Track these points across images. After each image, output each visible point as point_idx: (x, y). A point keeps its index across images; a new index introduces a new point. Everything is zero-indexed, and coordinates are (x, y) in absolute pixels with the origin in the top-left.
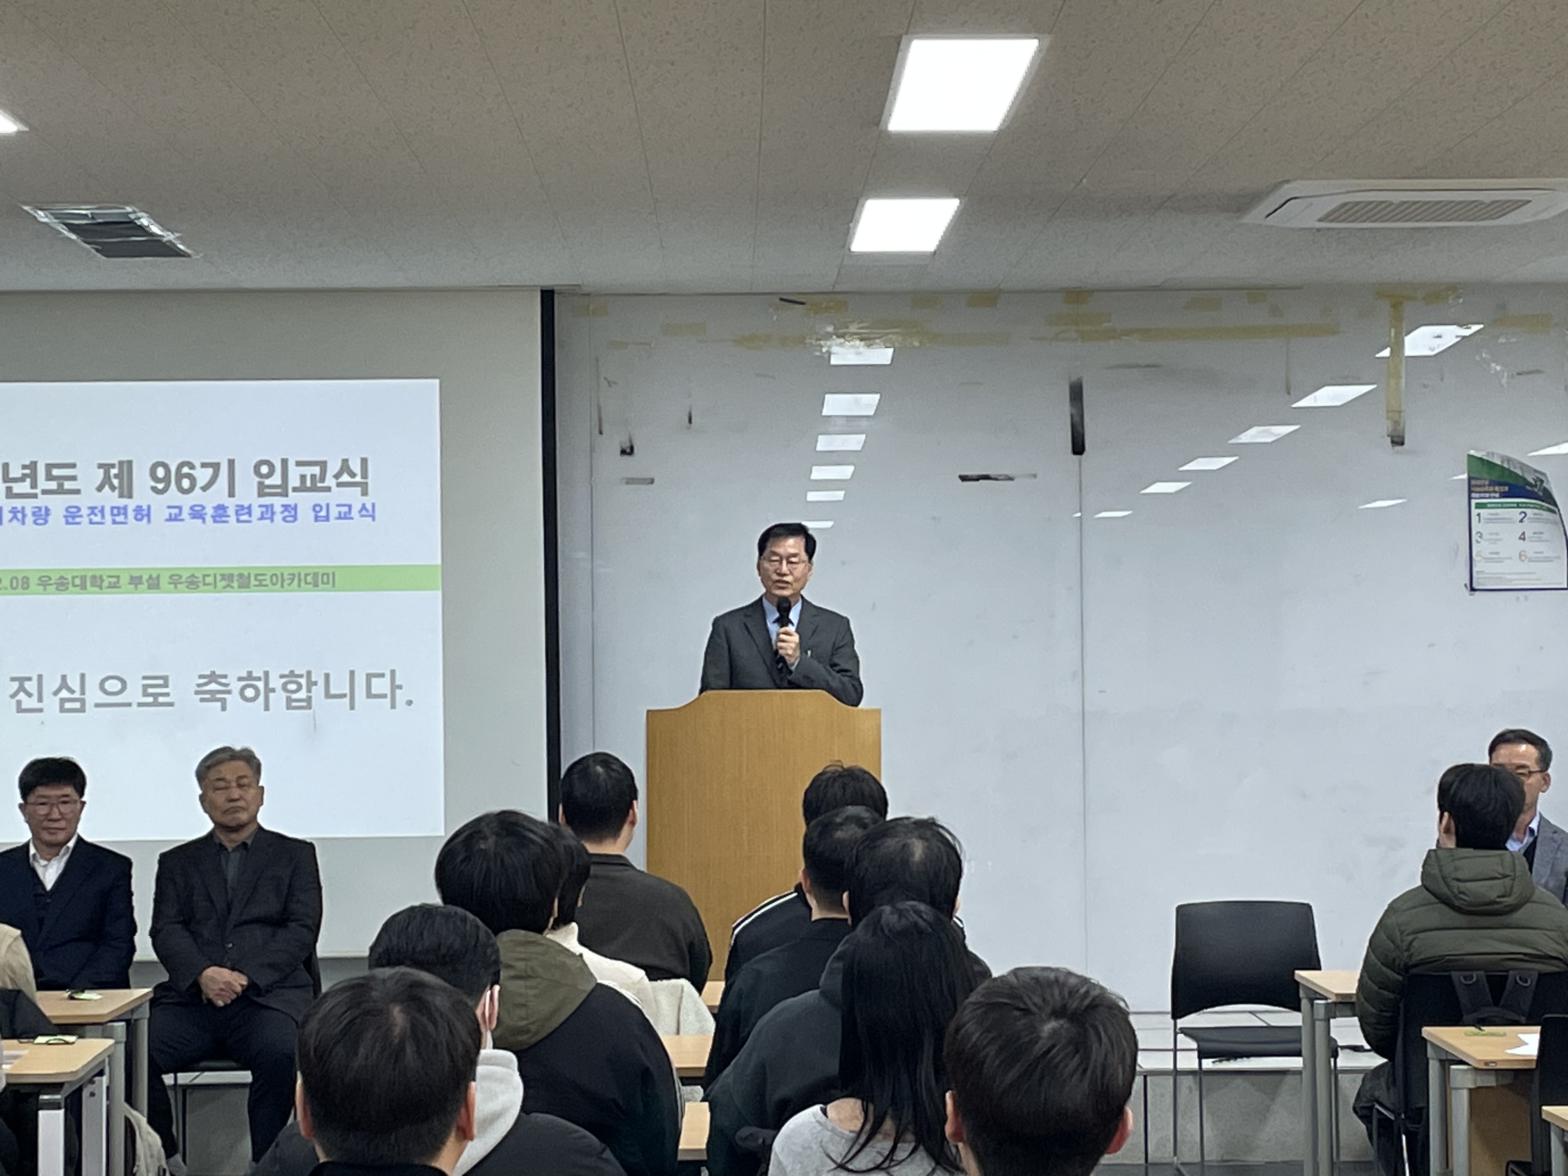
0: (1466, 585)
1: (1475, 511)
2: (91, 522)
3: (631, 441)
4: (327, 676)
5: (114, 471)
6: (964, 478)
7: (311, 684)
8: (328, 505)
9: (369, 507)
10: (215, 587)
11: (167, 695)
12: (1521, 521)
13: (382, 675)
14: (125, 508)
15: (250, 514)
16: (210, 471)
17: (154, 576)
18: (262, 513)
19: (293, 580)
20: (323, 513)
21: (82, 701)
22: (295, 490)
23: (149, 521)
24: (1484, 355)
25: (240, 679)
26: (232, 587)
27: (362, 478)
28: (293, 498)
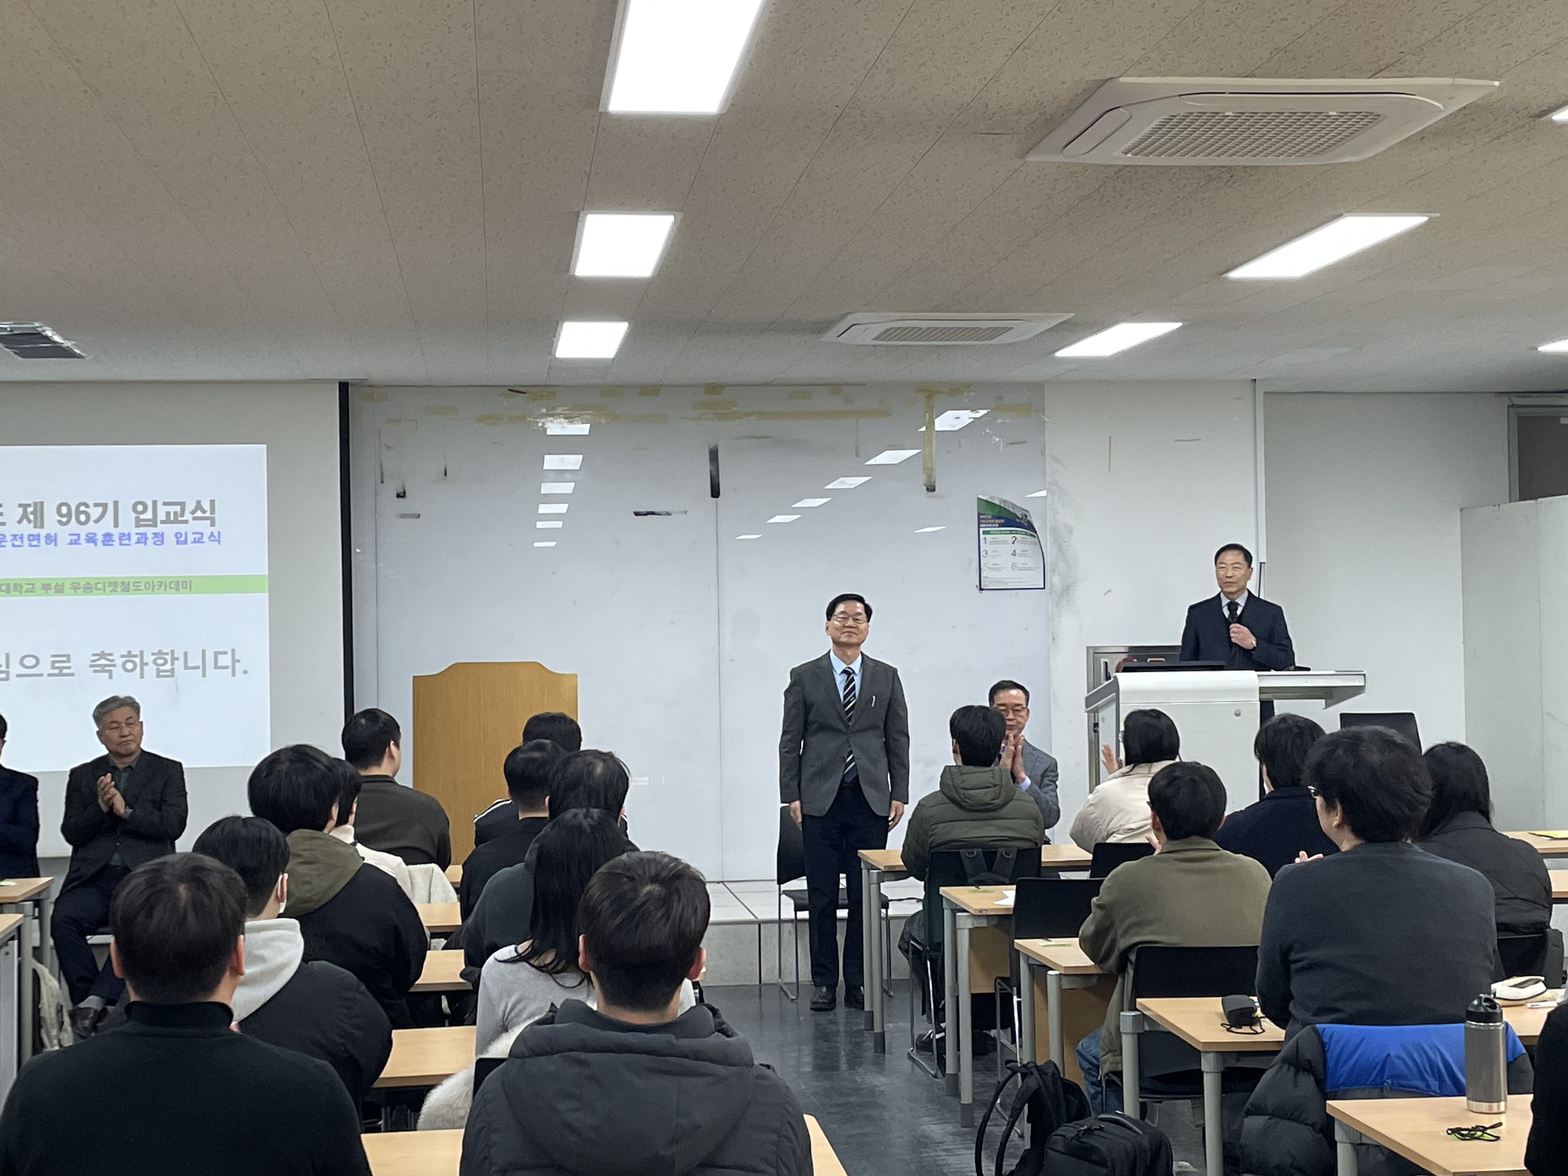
0: (977, 586)
1: (982, 536)
2: (14, 546)
3: (404, 487)
4: (186, 654)
5: (30, 509)
6: (637, 514)
7: (174, 659)
8: (186, 533)
9: (216, 534)
10: (104, 591)
11: (69, 668)
12: (1013, 543)
13: (226, 653)
14: (39, 535)
15: (129, 539)
16: (100, 509)
17: (60, 583)
18: (138, 538)
19: (161, 586)
20: (183, 539)
21: (7, 673)
22: (162, 522)
23: (56, 545)
24: (987, 431)
25: (123, 656)
26: (117, 591)
27: (211, 514)
28: (161, 528)
